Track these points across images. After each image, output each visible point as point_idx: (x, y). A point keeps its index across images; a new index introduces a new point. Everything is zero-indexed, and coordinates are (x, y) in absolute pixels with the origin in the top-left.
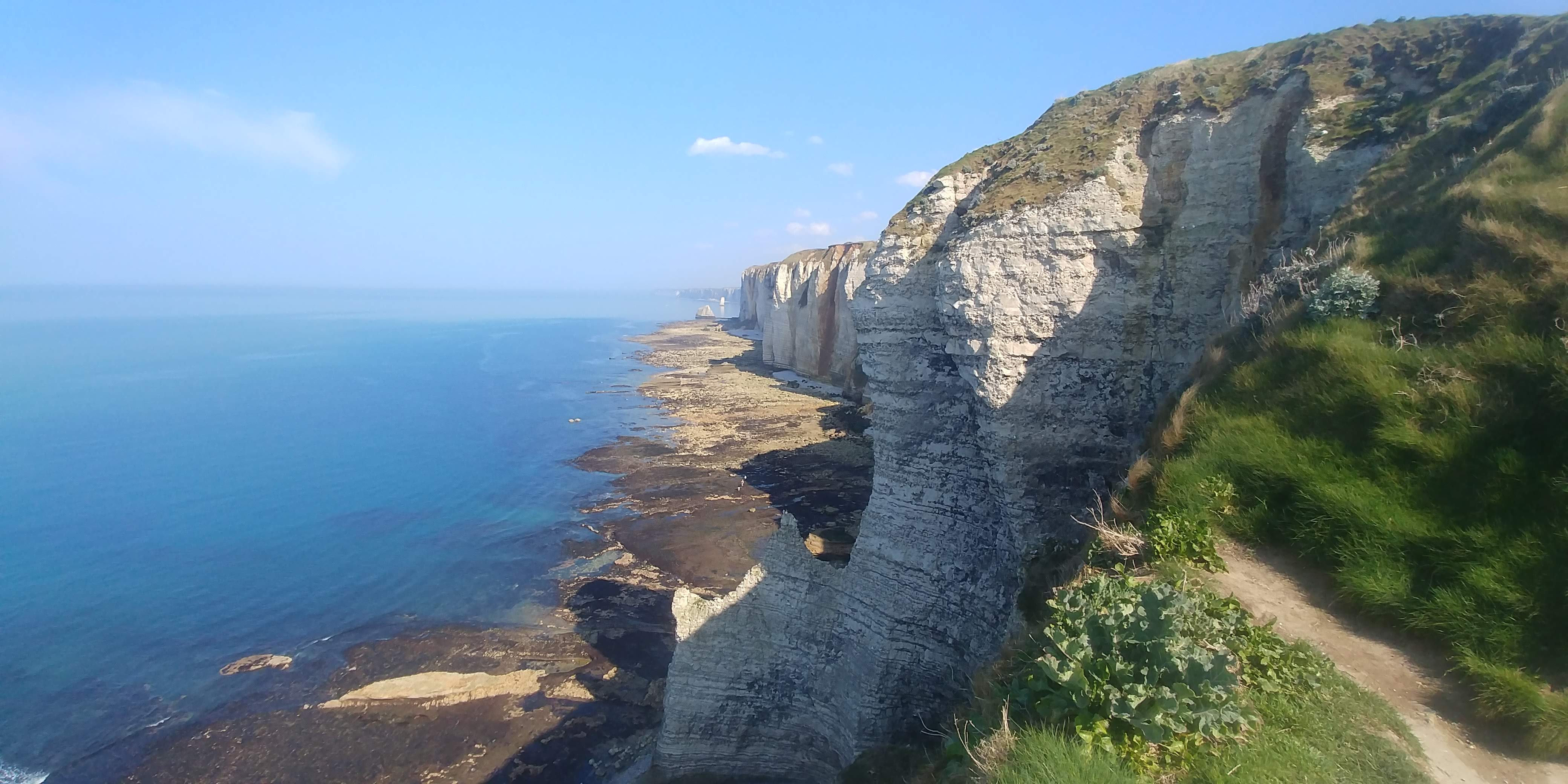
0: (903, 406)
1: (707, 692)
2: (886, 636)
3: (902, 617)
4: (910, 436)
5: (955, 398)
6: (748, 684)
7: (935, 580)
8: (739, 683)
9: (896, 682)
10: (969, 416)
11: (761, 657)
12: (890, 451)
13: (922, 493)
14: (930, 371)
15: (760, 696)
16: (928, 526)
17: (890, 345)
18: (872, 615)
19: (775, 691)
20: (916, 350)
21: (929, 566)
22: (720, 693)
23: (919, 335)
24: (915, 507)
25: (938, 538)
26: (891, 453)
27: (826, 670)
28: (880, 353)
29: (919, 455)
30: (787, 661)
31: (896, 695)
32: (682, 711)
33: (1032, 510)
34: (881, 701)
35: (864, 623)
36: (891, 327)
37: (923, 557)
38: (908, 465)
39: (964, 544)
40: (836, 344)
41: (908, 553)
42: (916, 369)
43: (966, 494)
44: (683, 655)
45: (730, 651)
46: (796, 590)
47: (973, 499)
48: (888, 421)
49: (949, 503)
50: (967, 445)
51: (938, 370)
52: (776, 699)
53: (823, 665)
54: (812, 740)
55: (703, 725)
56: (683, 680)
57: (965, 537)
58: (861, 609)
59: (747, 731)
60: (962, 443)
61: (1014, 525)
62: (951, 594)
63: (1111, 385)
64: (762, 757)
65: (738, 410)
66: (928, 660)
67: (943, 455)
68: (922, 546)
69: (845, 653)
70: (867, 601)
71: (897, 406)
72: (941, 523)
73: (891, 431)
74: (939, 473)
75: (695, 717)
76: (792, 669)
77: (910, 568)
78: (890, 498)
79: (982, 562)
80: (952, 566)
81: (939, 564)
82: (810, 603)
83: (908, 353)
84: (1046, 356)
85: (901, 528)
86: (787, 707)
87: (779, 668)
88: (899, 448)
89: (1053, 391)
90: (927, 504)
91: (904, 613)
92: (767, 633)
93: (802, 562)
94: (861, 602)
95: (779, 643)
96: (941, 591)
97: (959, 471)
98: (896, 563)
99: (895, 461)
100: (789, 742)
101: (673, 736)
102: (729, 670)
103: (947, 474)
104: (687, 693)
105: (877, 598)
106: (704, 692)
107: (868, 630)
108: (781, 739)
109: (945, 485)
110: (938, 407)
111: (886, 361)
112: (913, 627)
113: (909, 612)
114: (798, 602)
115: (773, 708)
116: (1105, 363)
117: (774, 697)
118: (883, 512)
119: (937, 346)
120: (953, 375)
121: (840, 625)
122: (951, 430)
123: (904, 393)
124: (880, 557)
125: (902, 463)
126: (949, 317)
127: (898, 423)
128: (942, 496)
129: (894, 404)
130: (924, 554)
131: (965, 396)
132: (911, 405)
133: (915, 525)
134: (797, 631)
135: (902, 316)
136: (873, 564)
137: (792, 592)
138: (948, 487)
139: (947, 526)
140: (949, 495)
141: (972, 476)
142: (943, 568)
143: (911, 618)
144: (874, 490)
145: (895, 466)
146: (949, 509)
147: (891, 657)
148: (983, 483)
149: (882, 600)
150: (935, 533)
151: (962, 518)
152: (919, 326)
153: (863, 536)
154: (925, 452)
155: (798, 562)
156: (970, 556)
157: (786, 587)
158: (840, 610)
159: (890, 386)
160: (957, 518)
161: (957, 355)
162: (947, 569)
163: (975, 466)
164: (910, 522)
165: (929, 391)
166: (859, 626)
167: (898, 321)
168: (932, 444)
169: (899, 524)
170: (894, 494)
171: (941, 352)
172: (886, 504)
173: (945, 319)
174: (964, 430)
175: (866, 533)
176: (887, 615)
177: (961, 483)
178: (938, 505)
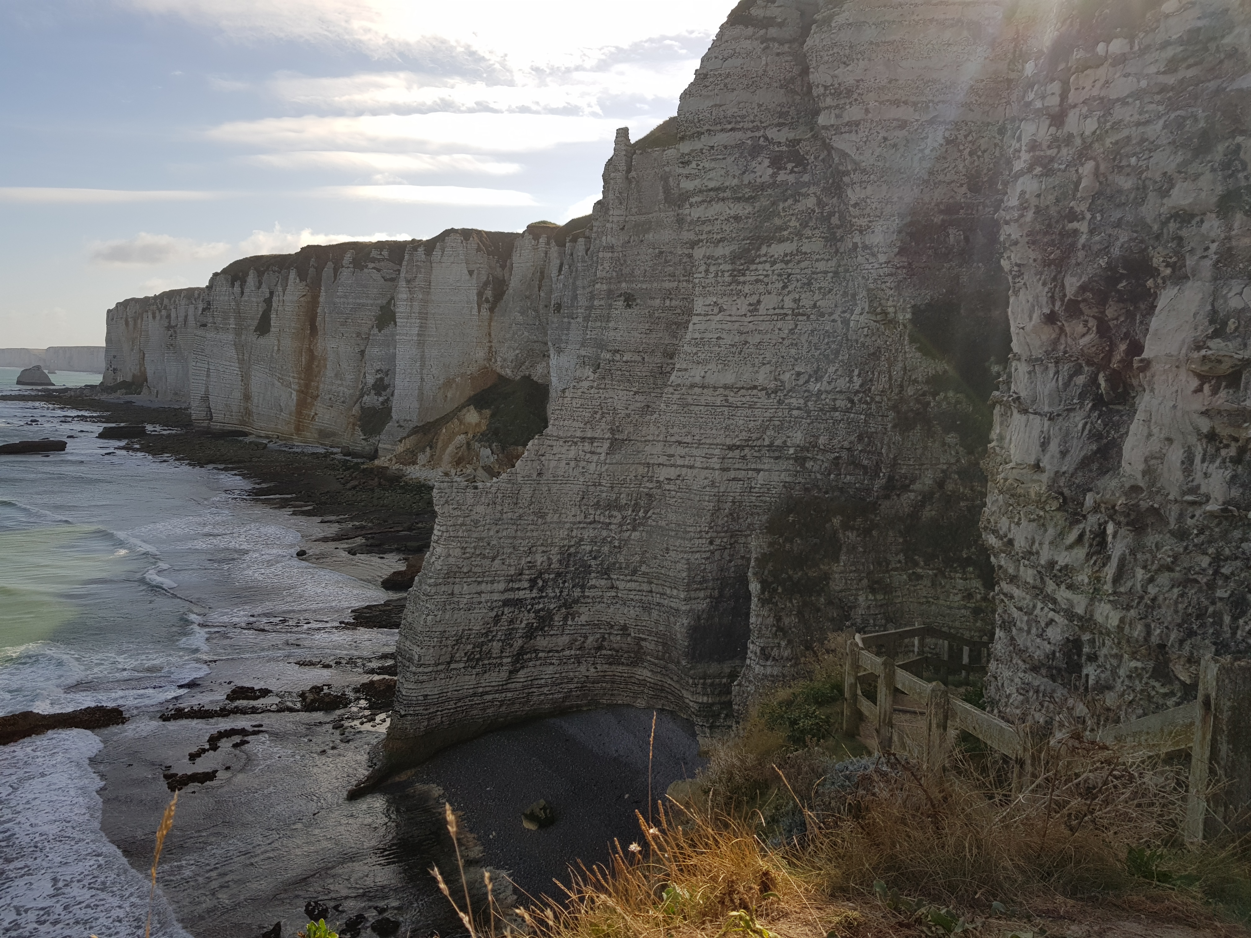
0: (740, 212)
1: (478, 600)
3: (735, 441)
4: (748, 241)
5: (800, 194)
6: (530, 580)
7: (773, 392)
8: (520, 581)
9: (726, 519)
10: (816, 209)
11: (549, 541)
12: (721, 264)
13: (759, 302)
14: (770, 171)
15: (544, 594)
16: (765, 337)
17: (726, 147)
18: (695, 452)
19: (564, 582)
20: (755, 151)
21: (765, 379)
22: (496, 597)
23: (761, 133)
24: (751, 319)
25: (776, 347)
26: (721, 267)
27: (632, 537)
28: (713, 157)
29: (757, 261)
30: (582, 539)
31: (726, 532)
32: (445, 631)
33: (904, 267)
34: (711, 543)
35: (683, 466)
36: (730, 127)
37: (757, 372)
38: (744, 275)
39: (806, 345)
41: (740, 371)
42: (755, 170)
43: (811, 291)
44: (450, 555)
45: (510, 541)
46: (592, 453)
47: (820, 292)
48: (718, 233)
49: (792, 305)
50: (813, 240)
51: (780, 169)
52: (565, 593)
53: (629, 532)
54: (604, 639)
55: (470, 647)
56: (447, 589)
57: (808, 337)
58: (681, 451)
59: (522, 647)
60: (807, 238)
61: (888, 284)
62: (792, 400)
63: (970, 145)
64: (536, 682)
66: (762, 482)
67: (786, 255)
68: (756, 360)
70: (689, 439)
71: (732, 213)
72: (780, 329)
73: (721, 244)
74: (780, 275)
75: (461, 637)
76: (588, 548)
77: (743, 388)
78: (719, 317)
79: (827, 357)
80: (791, 372)
81: (777, 373)
82: (612, 464)
83: (746, 154)
84: (917, 120)
85: (733, 346)
86: (576, 601)
87: (572, 550)
88: (734, 258)
89: (920, 155)
90: (765, 312)
91: (737, 436)
92: (555, 511)
93: (603, 417)
94: (680, 443)
95: (572, 519)
96: (780, 402)
97: (801, 269)
98: (725, 387)
99: (726, 274)
100: (573, 652)
101: (430, 669)
102: (510, 565)
103: (790, 275)
104: (453, 606)
105: (702, 431)
106: (475, 600)
107: (689, 471)
108: (563, 650)
109: (787, 287)
110: (781, 205)
111: (722, 164)
113: (744, 433)
114: (597, 465)
115: (560, 607)
116: (967, 124)
117: (561, 592)
118: (708, 335)
119: (780, 143)
120: (796, 172)
121: (650, 479)
122: (795, 227)
123: (740, 198)
124: (703, 387)
125: (736, 274)
126: (826, 87)
127: (732, 231)
128: (783, 300)
129: (728, 211)
130: (759, 368)
131: (812, 189)
132: (749, 209)
133: (749, 339)
134: (596, 500)
135: (744, 112)
136: (695, 397)
137: (588, 455)
138: (790, 288)
139: (787, 331)
140: (791, 296)
141: (818, 270)
142: (781, 377)
143: (746, 440)
144: (697, 315)
145: (727, 279)
146: (790, 312)
147: (722, 490)
148: (831, 274)
149: (708, 431)
150: (774, 342)
151: (805, 318)
152: (761, 122)
153: (680, 370)
154: (765, 255)
155: (598, 416)
156: (813, 356)
157: (580, 452)
158: (652, 462)
159: (725, 192)
160: (798, 320)
161: (832, 126)
162: (786, 377)
163: (823, 259)
164: (743, 337)
165: (770, 191)
166: (678, 471)
167: (738, 119)
168: (773, 245)
169: (730, 342)
170: (725, 310)
171: (784, 148)
172: (713, 325)
173: (821, 90)
174: (811, 224)
175: (684, 366)
176: (717, 444)
177: (806, 281)
178: (777, 311)
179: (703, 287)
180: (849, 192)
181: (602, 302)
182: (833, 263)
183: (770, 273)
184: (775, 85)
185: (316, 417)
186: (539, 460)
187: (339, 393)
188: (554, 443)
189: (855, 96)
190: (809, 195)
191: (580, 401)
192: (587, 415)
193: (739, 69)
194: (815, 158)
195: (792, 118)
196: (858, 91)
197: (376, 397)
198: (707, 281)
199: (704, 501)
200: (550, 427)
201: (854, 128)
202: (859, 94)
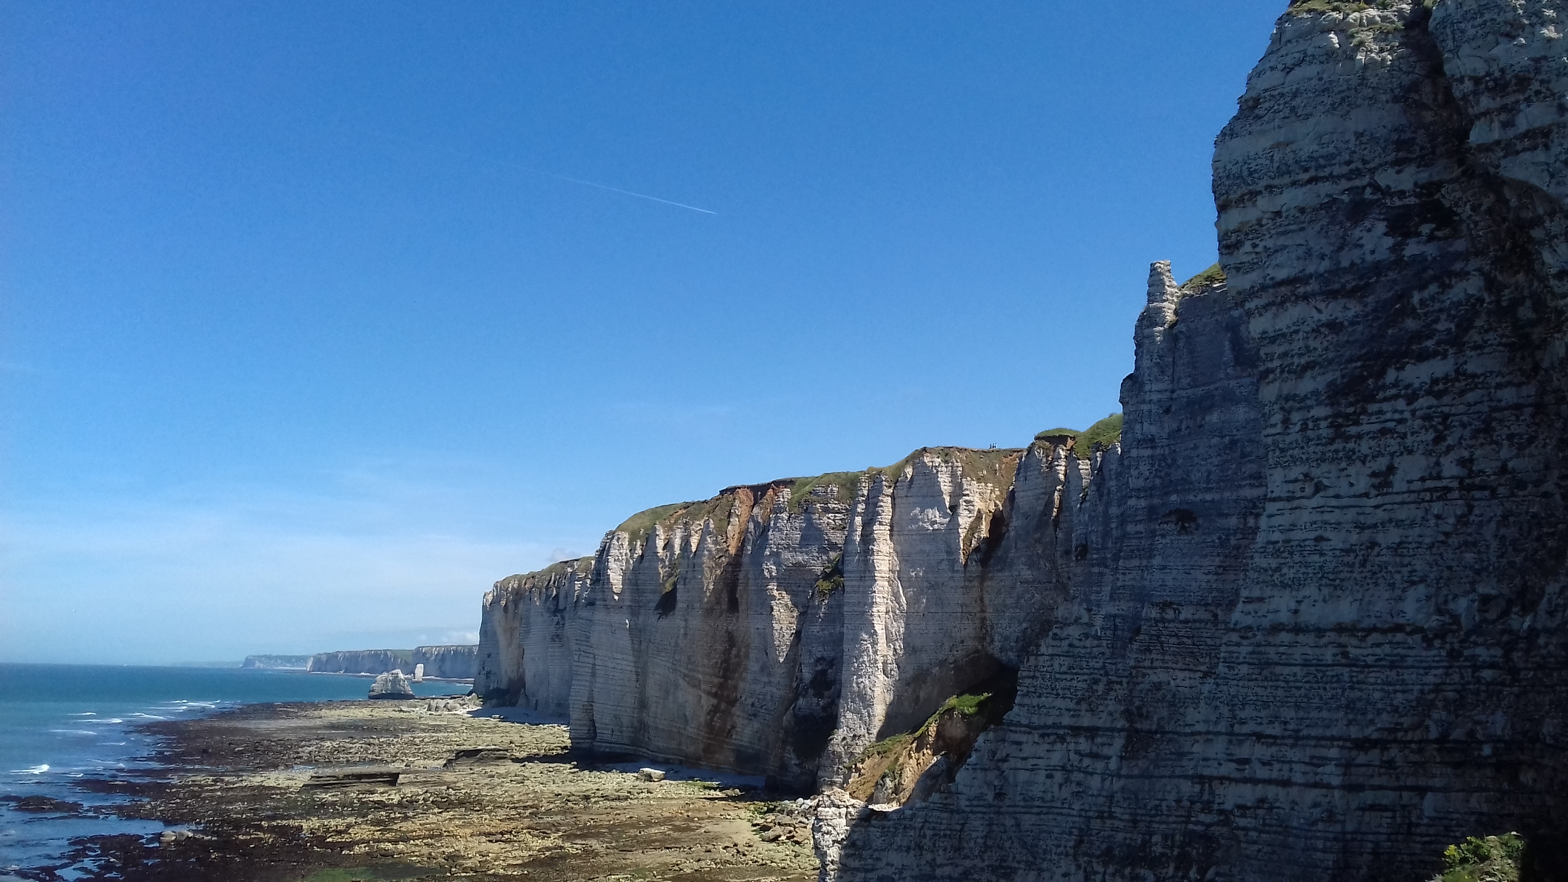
0: (1340, 315)
2: (1336, 781)
3: (1367, 732)
4: (1359, 364)
5: (1450, 274)
7: (1436, 636)
10: (1486, 296)
12: (1312, 407)
13: (1391, 469)
14: (1389, 241)
16: (1410, 532)
17: (1302, 210)
18: (1290, 754)
20: (1358, 211)
21: (1418, 610)
23: (1366, 180)
24: (1379, 500)
25: (1434, 550)
26: (1313, 412)
28: (1282, 229)
29: (1381, 396)
35: (1269, 782)
36: (1306, 176)
37: (1400, 599)
38: (1357, 423)
39: (1494, 545)
40: (742, 685)
41: (1367, 599)
42: (1361, 242)
43: (1493, 442)
46: (1094, 756)
47: (1511, 445)
48: (1301, 355)
50: (1486, 350)
51: (1407, 235)
57: (1498, 528)
58: (1261, 751)
60: (1473, 348)
62: (1480, 651)
65: (549, 812)
66: (1433, 814)
67: (1435, 382)
68: (1397, 577)
69: (1225, 869)
70: (1276, 730)
71: (1324, 317)
72: (1438, 517)
73: (1309, 373)
74: (1427, 418)
77: (1375, 629)
78: (1317, 501)
80: (1471, 596)
81: (1441, 599)
82: (1132, 777)
83: (1341, 217)
85: (1347, 551)
88: (1334, 393)
90: (1405, 486)
91: (1372, 722)
93: (1109, 689)
94: (1259, 737)
96: (1454, 655)
97: (1469, 405)
98: (1340, 629)
99: (1323, 424)
103: (1446, 417)
105: (1301, 714)
107: (1281, 792)
109: (1444, 439)
110: (1416, 298)
111: (1299, 239)
112: (1394, 752)
113: (1385, 716)
114: (1103, 780)
118: (1297, 535)
119: (1402, 192)
120: (1439, 239)
121: (1207, 807)
122: (1448, 331)
123: (1337, 292)
124: (1297, 629)
125: (1341, 423)
126: (1477, 81)
127: (1326, 349)
128: (1437, 464)
129: (1317, 316)
130: (1404, 590)
131: (1474, 263)
132: (1354, 308)
133: (1380, 538)
134: (1104, 846)
135: (1331, 149)
136: (1282, 649)
137: (1087, 761)
138: (1450, 441)
139: (1452, 520)
140: (1453, 455)
141: (1503, 404)
142: (1451, 606)
143: (1390, 730)
144: (1274, 500)
145: (1325, 431)
146: (1455, 484)
147: (1350, 827)
148: (1530, 410)
149: (1314, 714)
150: (1428, 540)
151: (1487, 493)
152: (1365, 162)
153: (1249, 600)
154: (1395, 385)
155: (1100, 688)
156: (1511, 564)
157: (1072, 755)
158: (1206, 772)
159: (1307, 283)
160: (1473, 499)
161: (1498, 143)
162: (1461, 605)
163: (1509, 384)
164: (1367, 534)
165: (1392, 275)
166: (1260, 790)
167: (1322, 162)
168: (1408, 367)
169: (1340, 546)
170: (1326, 487)
171: (1412, 201)
172: (1305, 517)
173: (1468, 85)
174: (1479, 323)
175: (1256, 593)
176: (1333, 738)
177: (1477, 424)
178: (1429, 484)
179: (1282, 450)
180: (1547, 256)
181: (1140, 527)
182: (1530, 390)
183: (1407, 415)
184: (1384, 98)
185: (734, 733)
186: (998, 768)
187: (765, 695)
188: (1023, 738)
189: (1535, 86)
190: (1468, 273)
191: (1068, 661)
192: (1080, 685)
193: (1314, 82)
194: (1473, 209)
195: (1422, 149)
196: (1540, 77)
197: (815, 700)
198: (1288, 439)
199: (1316, 849)
200: (1016, 709)
201: (1539, 140)
202: (1542, 82)
